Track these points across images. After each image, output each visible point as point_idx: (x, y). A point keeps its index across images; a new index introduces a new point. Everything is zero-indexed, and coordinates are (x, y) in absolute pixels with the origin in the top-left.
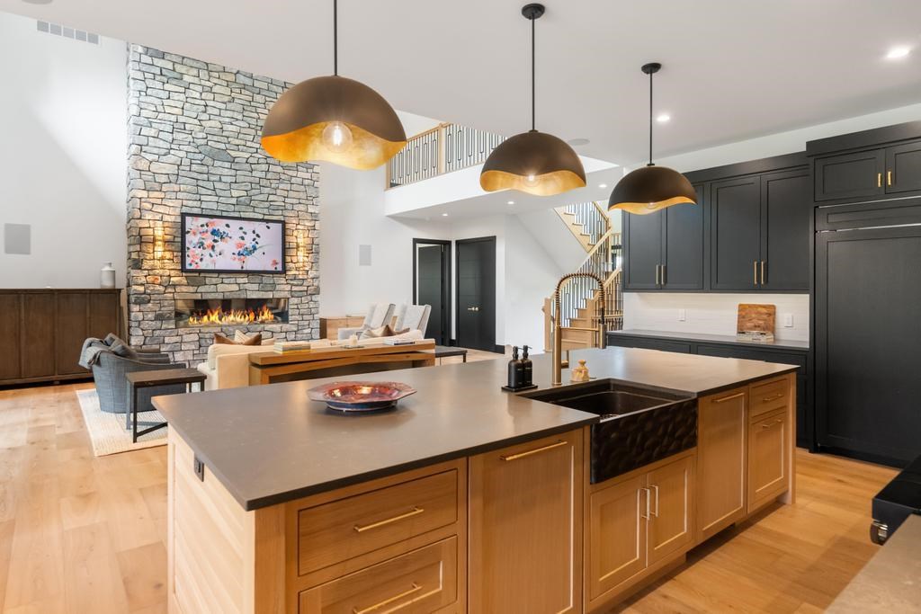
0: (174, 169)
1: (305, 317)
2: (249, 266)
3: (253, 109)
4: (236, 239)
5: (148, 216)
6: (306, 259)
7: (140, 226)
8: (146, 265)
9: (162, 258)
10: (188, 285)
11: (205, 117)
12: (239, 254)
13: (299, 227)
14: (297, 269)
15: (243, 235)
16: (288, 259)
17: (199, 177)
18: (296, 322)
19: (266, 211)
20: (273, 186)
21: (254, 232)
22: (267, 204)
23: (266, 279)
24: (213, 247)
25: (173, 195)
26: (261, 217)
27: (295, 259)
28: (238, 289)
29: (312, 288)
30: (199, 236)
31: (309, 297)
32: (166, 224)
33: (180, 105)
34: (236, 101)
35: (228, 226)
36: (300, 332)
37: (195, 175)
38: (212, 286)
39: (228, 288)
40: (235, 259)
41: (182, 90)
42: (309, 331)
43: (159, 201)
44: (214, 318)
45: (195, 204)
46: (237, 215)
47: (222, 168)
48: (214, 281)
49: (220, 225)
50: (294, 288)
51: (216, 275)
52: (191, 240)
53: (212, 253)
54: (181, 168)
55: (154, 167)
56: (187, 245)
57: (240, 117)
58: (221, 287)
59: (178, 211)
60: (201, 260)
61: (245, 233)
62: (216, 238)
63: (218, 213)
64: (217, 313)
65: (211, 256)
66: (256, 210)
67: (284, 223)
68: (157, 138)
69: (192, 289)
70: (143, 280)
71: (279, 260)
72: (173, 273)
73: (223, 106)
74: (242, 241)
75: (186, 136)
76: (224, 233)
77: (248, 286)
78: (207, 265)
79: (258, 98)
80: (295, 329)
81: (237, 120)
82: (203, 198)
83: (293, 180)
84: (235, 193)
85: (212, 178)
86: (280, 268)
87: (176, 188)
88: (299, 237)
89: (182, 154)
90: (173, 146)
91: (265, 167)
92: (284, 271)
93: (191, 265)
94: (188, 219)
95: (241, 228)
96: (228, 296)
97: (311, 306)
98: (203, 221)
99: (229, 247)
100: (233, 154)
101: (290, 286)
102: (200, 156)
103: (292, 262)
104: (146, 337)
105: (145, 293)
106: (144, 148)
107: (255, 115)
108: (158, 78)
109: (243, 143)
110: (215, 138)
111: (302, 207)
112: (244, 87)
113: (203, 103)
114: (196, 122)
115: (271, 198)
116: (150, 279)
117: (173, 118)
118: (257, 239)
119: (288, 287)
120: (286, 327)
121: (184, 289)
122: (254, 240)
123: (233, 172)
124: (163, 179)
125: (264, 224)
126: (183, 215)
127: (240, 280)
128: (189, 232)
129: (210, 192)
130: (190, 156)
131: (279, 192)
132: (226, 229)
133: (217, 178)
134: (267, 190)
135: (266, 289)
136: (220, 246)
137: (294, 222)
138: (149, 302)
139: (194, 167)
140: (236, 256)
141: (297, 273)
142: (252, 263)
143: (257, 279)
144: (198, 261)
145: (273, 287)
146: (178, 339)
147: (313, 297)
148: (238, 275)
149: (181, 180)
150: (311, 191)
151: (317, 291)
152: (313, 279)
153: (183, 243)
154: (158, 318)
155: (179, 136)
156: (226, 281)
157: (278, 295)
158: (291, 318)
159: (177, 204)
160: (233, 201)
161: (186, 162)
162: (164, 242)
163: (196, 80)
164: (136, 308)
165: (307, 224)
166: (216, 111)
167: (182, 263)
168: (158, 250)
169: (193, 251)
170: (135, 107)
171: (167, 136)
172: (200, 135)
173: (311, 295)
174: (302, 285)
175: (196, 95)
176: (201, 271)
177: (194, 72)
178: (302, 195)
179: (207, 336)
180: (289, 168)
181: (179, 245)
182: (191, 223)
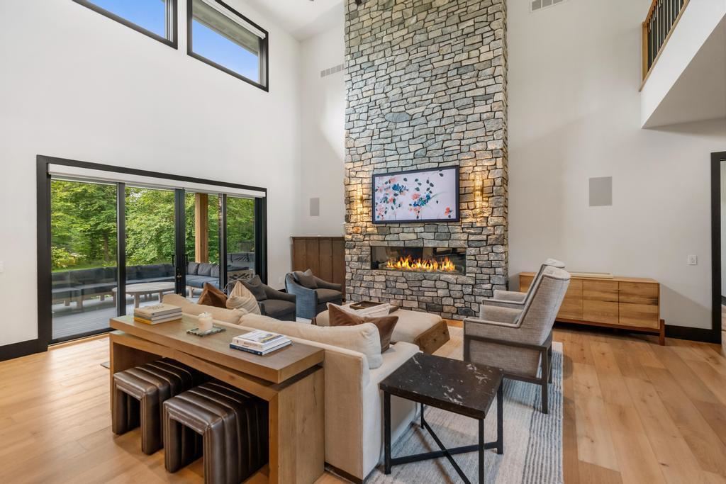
0: (368, 141)
1: (484, 270)
2: (423, 216)
3: (428, 62)
4: (412, 191)
5: (353, 182)
6: (485, 204)
7: (349, 190)
8: (353, 219)
9: (362, 213)
10: (378, 234)
11: (389, 88)
12: (415, 205)
13: (476, 169)
14: (474, 216)
15: (418, 186)
16: (464, 205)
17: (385, 141)
18: (474, 275)
19: (440, 159)
20: (448, 131)
21: (428, 182)
22: (441, 152)
23: (443, 228)
24: (394, 201)
25: (368, 162)
26: (435, 165)
27: (472, 206)
28: (415, 238)
29: (494, 237)
30: (384, 192)
31: (489, 248)
32: (364, 186)
33: (372, 87)
34: (414, 61)
35: (405, 180)
36: (478, 286)
37: (381, 141)
38: (396, 235)
39: (407, 237)
40: (411, 210)
41: (373, 74)
42: (488, 286)
43: (359, 169)
44: (405, 264)
45: (383, 165)
46: (414, 168)
47: (404, 130)
48: (396, 230)
49: (399, 180)
50: (471, 238)
51: (398, 225)
52: (379, 195)
53: (393, 205)
54: (373, 138)
55: (357, 144)
56: (376, 201)
57: (416, 75)
58: (402, 236)
59: (371, 173)
60: (386, 212)
61: (420, 184)
62: (396, 192)
63: (399, 170)
64: (407, 260)
65: (392, 208)
66: (432, 160)
67: (458, 168)
68: (359, 119)
69: (381, 238)
70: (351, 230)
71: (453, 208)
72: (368, 224)
73: (402, 72)
74: (417, 192)
75: (375, 110)
76: (403, 186)
77: (424, 235)
78: (390, 217)
79: (433, 48)
80: (473, 282)
81: (414, 79)
82: (388, 159)
83: (470, 119)
84: (413, 148)
85: (395, 140)
86: (453, 216)
87: (369, 155)
88: (476, 180)
89: (373, 127)
90: (368, 122)
91: (439, 115)
92: (459, 218)
93: (378, 217)
94: (377, 179)
95: (416, 180)
96: (409, 244)
97: (491, 258)
98: (387, 178)
99: (406, 199)
100: (410, 112)
101: (466, 236)
102: (385, 124)
103: (468, 208)
104: (353, 274)
105: (352, 240)
106: (351, 131)
107: (430, 67)
108: (359, 73)
109: (419, 98)
110: (397, 104)
111: (479, 146)
112: (420, 44)
113: (388, 77)
114: (384, 95)
115: (446, 144)
116: (355, 230)
117: (368, 100)
118: (431, 189)
119: (464, 237)
120: (462, 278)
121: (375, 237)
122: (428, 189)
123: (411, 129)
124: (361, 150)
125: (437, 173)
126: (374, 176)
127: (417, 230)
128: (377, 190)
129: (393, 153)
130: (379, 126)
131: (454, 136)
132: (404, 183)
133: (398, 139)
134: (440, 138)
135: (441, 238)
136: (400, 198)
137: (471, 164)
138: (354, 247)
139: (382, 135)
140: (412, 207)
141: (474, 220)
142: (429, 212)
143: (432, 228)
144: (383, 213)
145: (448, 236)
146: (372, 278)
147: (494, 249)
148: (416, 225)
149: (373, 148)
150: (491, 125)
151: (502, 240)
152: (494, 226)
153: (373, 199)
154: (360, 260)
155: (372, 113)
156: (406, 230)
157: (454, 244)
158: (468, 270)
159: (371, 167)
160: (411, 156)
161: (376, 132)
162: (362, 200)
163: (383, 61)
164: (347, 251)
165: (486, 163)
166: (397, 80)
167: (373, 216)
168: (359, 208)
169: (380, 206)
170: (346, 103)
171: (364, 116)
172: (386, 106)
173: (492, 245)
174: (480, 234)
175: (383, 73)
176: (386, 222)
177: (382, 54)
178: (480, 133)
179: (391, 278)
180: (464, 107)
181: (371, 201)
182: (380, 182)
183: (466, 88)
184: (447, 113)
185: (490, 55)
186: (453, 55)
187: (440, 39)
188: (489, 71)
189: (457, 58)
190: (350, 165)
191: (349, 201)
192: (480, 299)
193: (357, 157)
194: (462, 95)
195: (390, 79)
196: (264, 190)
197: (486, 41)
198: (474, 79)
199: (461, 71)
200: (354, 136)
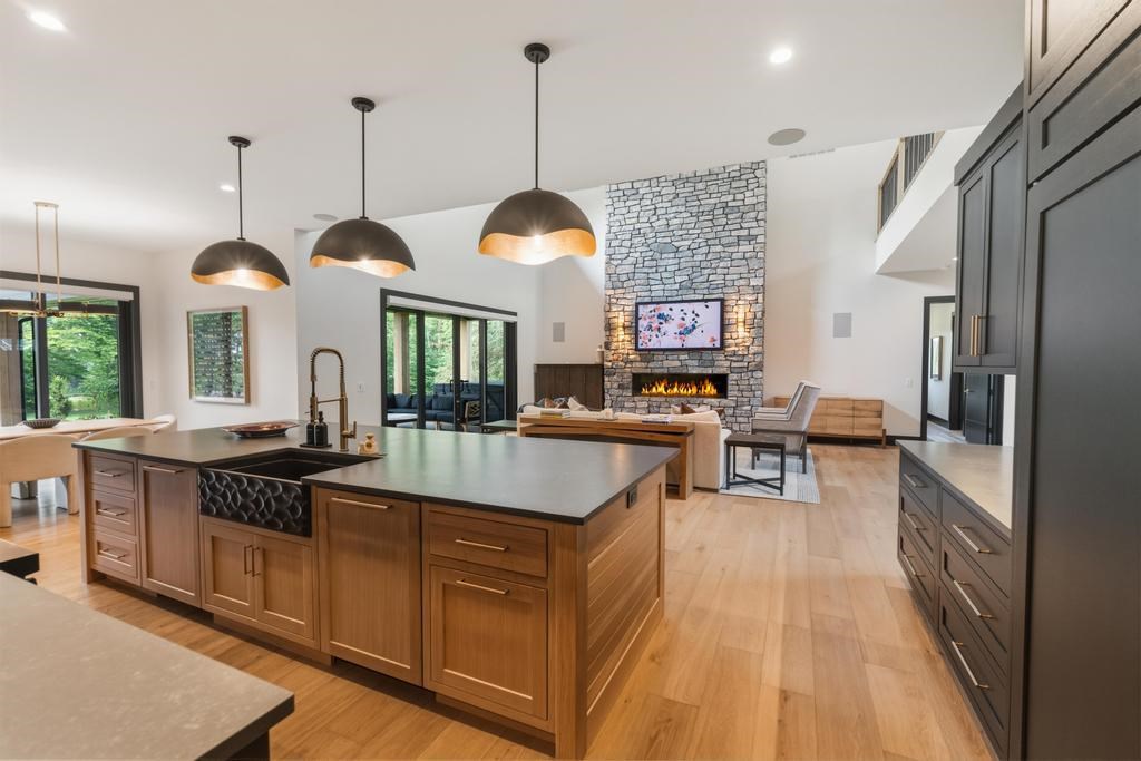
0: (631, 269)
1: (745, 394)
2: (688, 345)
3: (695, 198)
4: (678, 320)
5: (614, 309)
6: (747, 334)
7: (610, 316)
8: (613, 346)
9: (623, 341)
10: (641, 361)
11: (655, 218)
12: (680, 334)
13: (739, 302)
14: (736, 345)
15: (683, 316)
16: (728, 335)
17: (650, 271)
18: (736, 398)
19: (706, 291)
20: (713, 266)
21: (693, 312)
22: (707, 285)
23: (707, 356)
24: (659, 329)
25: (631, 289)
26: (701, 297)
27: (734, 336)
28: (680, 365)
29: (754, 364)
30: (648, 320)
31: (749, 374)
32: (626, 314)
33: (636, 215)
34: (680, 196)
35: (671, 309)
36: (739, 408)
37: (646, 270)
38: (659, 362)
39: (672, 364)
40: (676, 338)
41: (638, 202)
42: (748, 408)
43: (621, 296)
45: (647, 294)
46: (679, 298)
47: (669, 261)
48: (660, 358)
49: (664, 309)
50: (734, 365)
51: (662, 353)
52: (643, 324)
53: (657, 333)
54: (637, 266)
55: (619, 270)
56: (640, 329)
57: (683, 209)
58: (666, 363)
59: (634, 301)
60: (650, 340)
61: (685, 314)
62: (661, 321)
63: (664, 299)
65: (657, 336)
66: (697, 291)
67: (722, 301)
68: (621, 246)
69: (643, 365)
70: (611, 357)
71: (717, 337)
72: (630, 352)
73: (669, 204)
74: (683, 322)
75: (641, 239)
76: (668, 316)
77: (689, 362)
78: (654, 345)
79: (700, 186)
80: (734, 405)
81: (681, 212)
82: (653, 288)
83: (734, 256)
84: (678, 279)
85: (660, 270)
86: (718, 345)
87: (633, 283)
88: (739, 312)
89: (637, 255)
90: (631, 250)
91: (705, 250)
92: (723, 347)
93: (642, 344)
94: (641, 307)
95: (682, 310)
96: (673, 371)
97: (752, 383)
98: (652, 307)
99: (671, 328)
100: (676, 244)
102: (650, 253)
103: (731, 338)
104: (612, 401)
105: (612, 368)
106: (613, 257)
107: (697, 203)
108: (622, 199)
109: (685, 232)
110: (663, 234)
111: (742, 282)
113: (653, 207)
114: (648, 225)
115: (711, 278)
116: (615, 357)
117: (631, 227)
118: (697, 319)
119: (728, 363)
120: (725, 401)
121: (638, 364)
122: (694, 319)
123: (676, 261)
124: (624, 278)
125: (703, 304)
126: (637, 305)
127: (682, 357)
128: (641, 318)
129: (657, 282)
130: (643, 255)
131: (719, 271)
132: (670, 313)
133: (663, 269)
134: (706, 271)
135: (705, 365)
136: (665, 327)
137: (734, 298)
138: (615, 374)
139: (646, 263)
140: (678, 336)
141: (737, 349)
142: (693, 341)
143: (697, 356)
144: (647, 341)
145: (712, 363)
146: (633, 404)
147: (755, 373)
148: (681, 353)
149: (637, 276)
150: (754, 264)
151: (760, 367)
152: (754, 354)
153: (637, 327)
154: (621, 387)
155: (636, 241)
156: (670, 358)
157: (718, 371)
158: (729, 393)
159: (634, 296)
160: (677, 286)
161: (640, 260)
162: (624, 327)
163: (648, 190)
164: (606, 379)
165: (749, 298)
166: (663, 211)
167: (637, 344)
168: (621, 335)
169: (644, 334)
170: (606, 228)
171: (627, 243)
172: (651, 235)
173: (753, 371)
174: (742, 361)
175: (648, 202)
176: (650, 350)
177: (647, 184)
178: (744, 270)
179: (655, 404)
180: (729, 245)
181: (634, 329)
182: (643, 310)
183: (732, 227)
184: (713, 249)
185: (754, 200)
186: (719, 195)
187: (707, 178)
188: (753, 215)
189: (723, 199)
190: (611, 292)
191: (609, 327)
192: (740, 419)
193: (620, 285)
194: (728, 233)
195: (655, 209)
196: (515, 314)
197: (751, 187)
198: (739, 221)
199: (727, 211)
200: (615, 263)
